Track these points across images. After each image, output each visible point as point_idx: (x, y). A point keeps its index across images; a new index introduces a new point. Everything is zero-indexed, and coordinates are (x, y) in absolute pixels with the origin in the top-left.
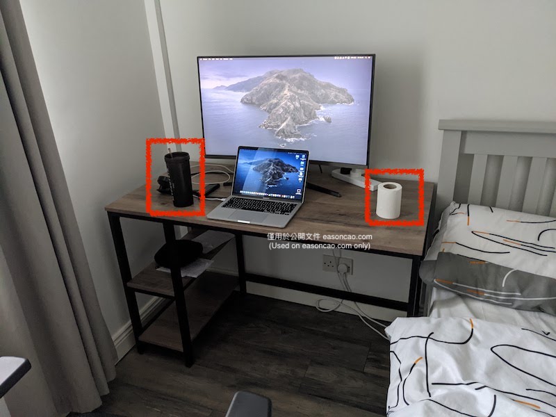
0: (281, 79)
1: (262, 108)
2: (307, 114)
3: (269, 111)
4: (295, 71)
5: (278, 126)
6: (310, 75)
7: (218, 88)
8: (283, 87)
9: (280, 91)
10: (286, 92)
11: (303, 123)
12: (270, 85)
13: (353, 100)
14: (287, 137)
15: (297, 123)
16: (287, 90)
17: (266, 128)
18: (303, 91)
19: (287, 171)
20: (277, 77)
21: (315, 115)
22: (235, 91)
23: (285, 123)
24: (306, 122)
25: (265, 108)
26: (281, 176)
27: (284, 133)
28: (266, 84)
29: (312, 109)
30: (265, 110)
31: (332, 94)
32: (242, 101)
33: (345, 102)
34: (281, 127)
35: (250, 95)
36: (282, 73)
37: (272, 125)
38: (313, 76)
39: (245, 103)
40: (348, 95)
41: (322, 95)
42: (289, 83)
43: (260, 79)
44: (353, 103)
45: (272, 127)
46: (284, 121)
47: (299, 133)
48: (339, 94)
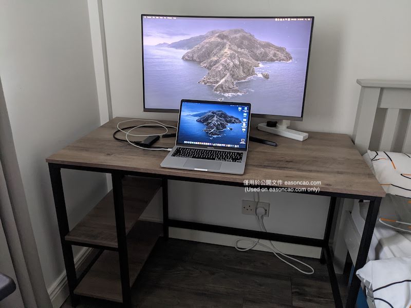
0: (222, 39)
1: (203, 65)
2: (245, 70)
3: (209, 68)
4: (236, 32)
5: (217, 82)
6: (251, 35)
7: (160, 45)
8: (223, 46)
9: (220, 50)
10: (227, 51)
11: (242, 79)
12: (211, 43)
13: (291, 58)
14: (225, 92)
15: (235, 79)
16: (227, 49)
17: (205, 84)
18: (243, 50)
19: (230, 122)
20: (219, 36)
21: (253, 71)
22: (177, 48)
23: (224, 80)
24: (245, 78)
25: (205, 65)
26: (224, 127)
27: (222, 88)
28: (207, 43)
29: (251, 67)
30: (206, 67)
31: (271, 53)
32: (183, 58)
33: (283, 60)
34: (220, 83)
35: (191, 52)
36: (224, 33)
37: (211, 81)
38: (253, 36)
39: (186, 60)
40: (287, 53)
41: (261, 53)
42: (230, 42)
43: (202, 38)
44: (291, 61)
45: (211, 83)
46: (223, 78)
47: (237, 88)
48: (278, 53)
